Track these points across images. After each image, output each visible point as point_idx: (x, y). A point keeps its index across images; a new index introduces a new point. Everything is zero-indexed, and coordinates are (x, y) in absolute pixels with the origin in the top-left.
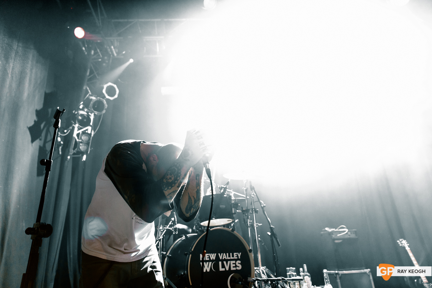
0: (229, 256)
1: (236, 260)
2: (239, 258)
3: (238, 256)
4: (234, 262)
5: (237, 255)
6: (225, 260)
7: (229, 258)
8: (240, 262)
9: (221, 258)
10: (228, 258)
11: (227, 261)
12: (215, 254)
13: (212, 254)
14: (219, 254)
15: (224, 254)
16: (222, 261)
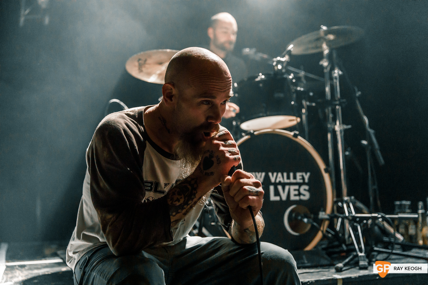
0: (288, 178)
1: (300, 185)
2: (306, 181)
3: (303, 178)
4: (297, 187)
5: (303, 176)
6: (280, 183)
7: (288, 181)
8: (307, 187)
9: (273, 180)
10: (286, 181)
11: (284, 185)
12: (263, 174)
13: (257, 174)
14: (270, 174)
15: (280, 175)
16: (276, 185)
